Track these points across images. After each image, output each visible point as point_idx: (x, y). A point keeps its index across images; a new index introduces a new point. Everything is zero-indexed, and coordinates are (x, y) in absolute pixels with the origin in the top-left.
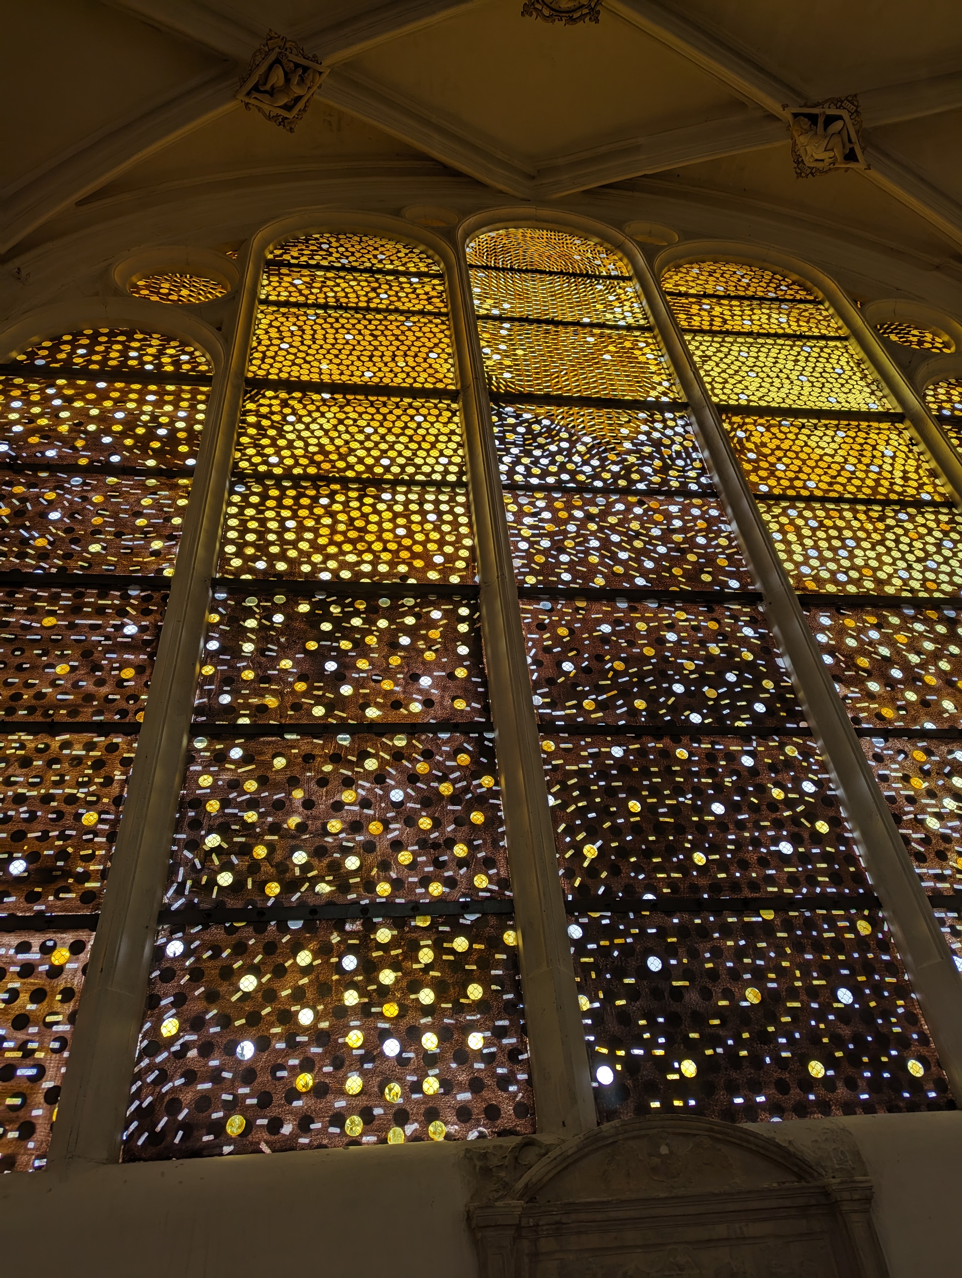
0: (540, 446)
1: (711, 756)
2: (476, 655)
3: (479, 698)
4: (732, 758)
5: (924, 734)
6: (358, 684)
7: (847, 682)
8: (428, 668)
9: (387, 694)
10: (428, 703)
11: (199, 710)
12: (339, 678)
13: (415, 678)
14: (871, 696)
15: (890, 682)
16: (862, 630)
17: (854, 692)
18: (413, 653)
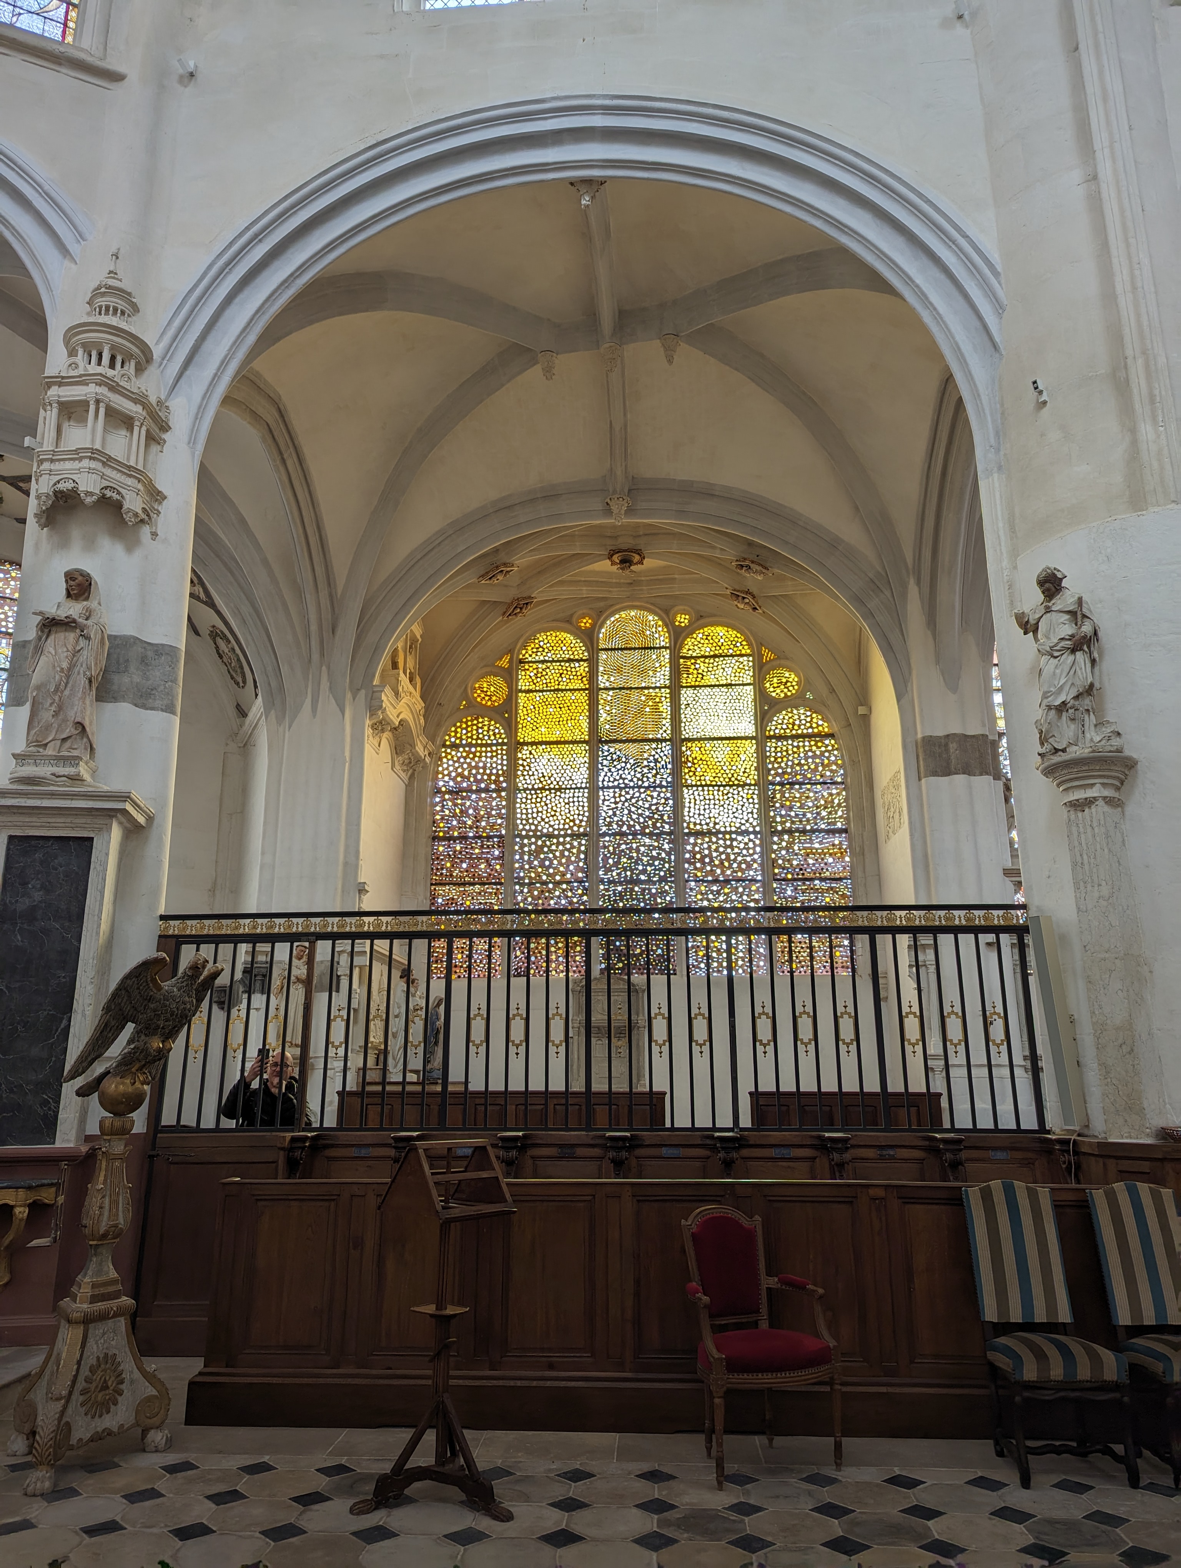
0: (615, 766)
1: (644, 890)
2: (586, 858)
3: (586, 872)
4: (650, 890)
5: (707, 881)
6: (554, 869)
7: (690, 863)
8: (572, 863)
9: (561, 872)
10: (572, 874)
11: (516, 878)
12: (550, 867)
13: (568, 866)
14: (696, 868)
15: (703, 863)
16: (702, 844)
17: (692, 867)
18: (569, 857)
